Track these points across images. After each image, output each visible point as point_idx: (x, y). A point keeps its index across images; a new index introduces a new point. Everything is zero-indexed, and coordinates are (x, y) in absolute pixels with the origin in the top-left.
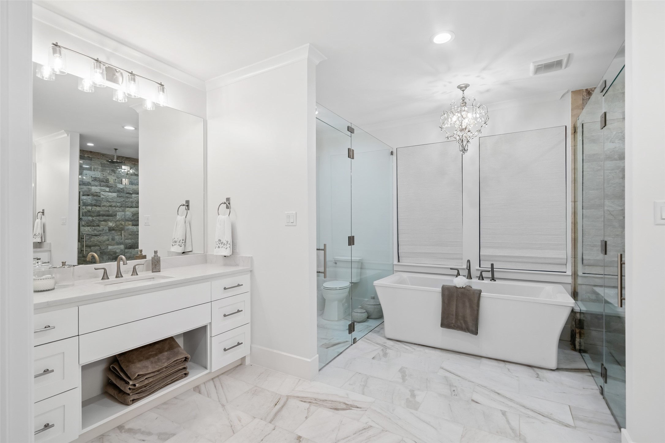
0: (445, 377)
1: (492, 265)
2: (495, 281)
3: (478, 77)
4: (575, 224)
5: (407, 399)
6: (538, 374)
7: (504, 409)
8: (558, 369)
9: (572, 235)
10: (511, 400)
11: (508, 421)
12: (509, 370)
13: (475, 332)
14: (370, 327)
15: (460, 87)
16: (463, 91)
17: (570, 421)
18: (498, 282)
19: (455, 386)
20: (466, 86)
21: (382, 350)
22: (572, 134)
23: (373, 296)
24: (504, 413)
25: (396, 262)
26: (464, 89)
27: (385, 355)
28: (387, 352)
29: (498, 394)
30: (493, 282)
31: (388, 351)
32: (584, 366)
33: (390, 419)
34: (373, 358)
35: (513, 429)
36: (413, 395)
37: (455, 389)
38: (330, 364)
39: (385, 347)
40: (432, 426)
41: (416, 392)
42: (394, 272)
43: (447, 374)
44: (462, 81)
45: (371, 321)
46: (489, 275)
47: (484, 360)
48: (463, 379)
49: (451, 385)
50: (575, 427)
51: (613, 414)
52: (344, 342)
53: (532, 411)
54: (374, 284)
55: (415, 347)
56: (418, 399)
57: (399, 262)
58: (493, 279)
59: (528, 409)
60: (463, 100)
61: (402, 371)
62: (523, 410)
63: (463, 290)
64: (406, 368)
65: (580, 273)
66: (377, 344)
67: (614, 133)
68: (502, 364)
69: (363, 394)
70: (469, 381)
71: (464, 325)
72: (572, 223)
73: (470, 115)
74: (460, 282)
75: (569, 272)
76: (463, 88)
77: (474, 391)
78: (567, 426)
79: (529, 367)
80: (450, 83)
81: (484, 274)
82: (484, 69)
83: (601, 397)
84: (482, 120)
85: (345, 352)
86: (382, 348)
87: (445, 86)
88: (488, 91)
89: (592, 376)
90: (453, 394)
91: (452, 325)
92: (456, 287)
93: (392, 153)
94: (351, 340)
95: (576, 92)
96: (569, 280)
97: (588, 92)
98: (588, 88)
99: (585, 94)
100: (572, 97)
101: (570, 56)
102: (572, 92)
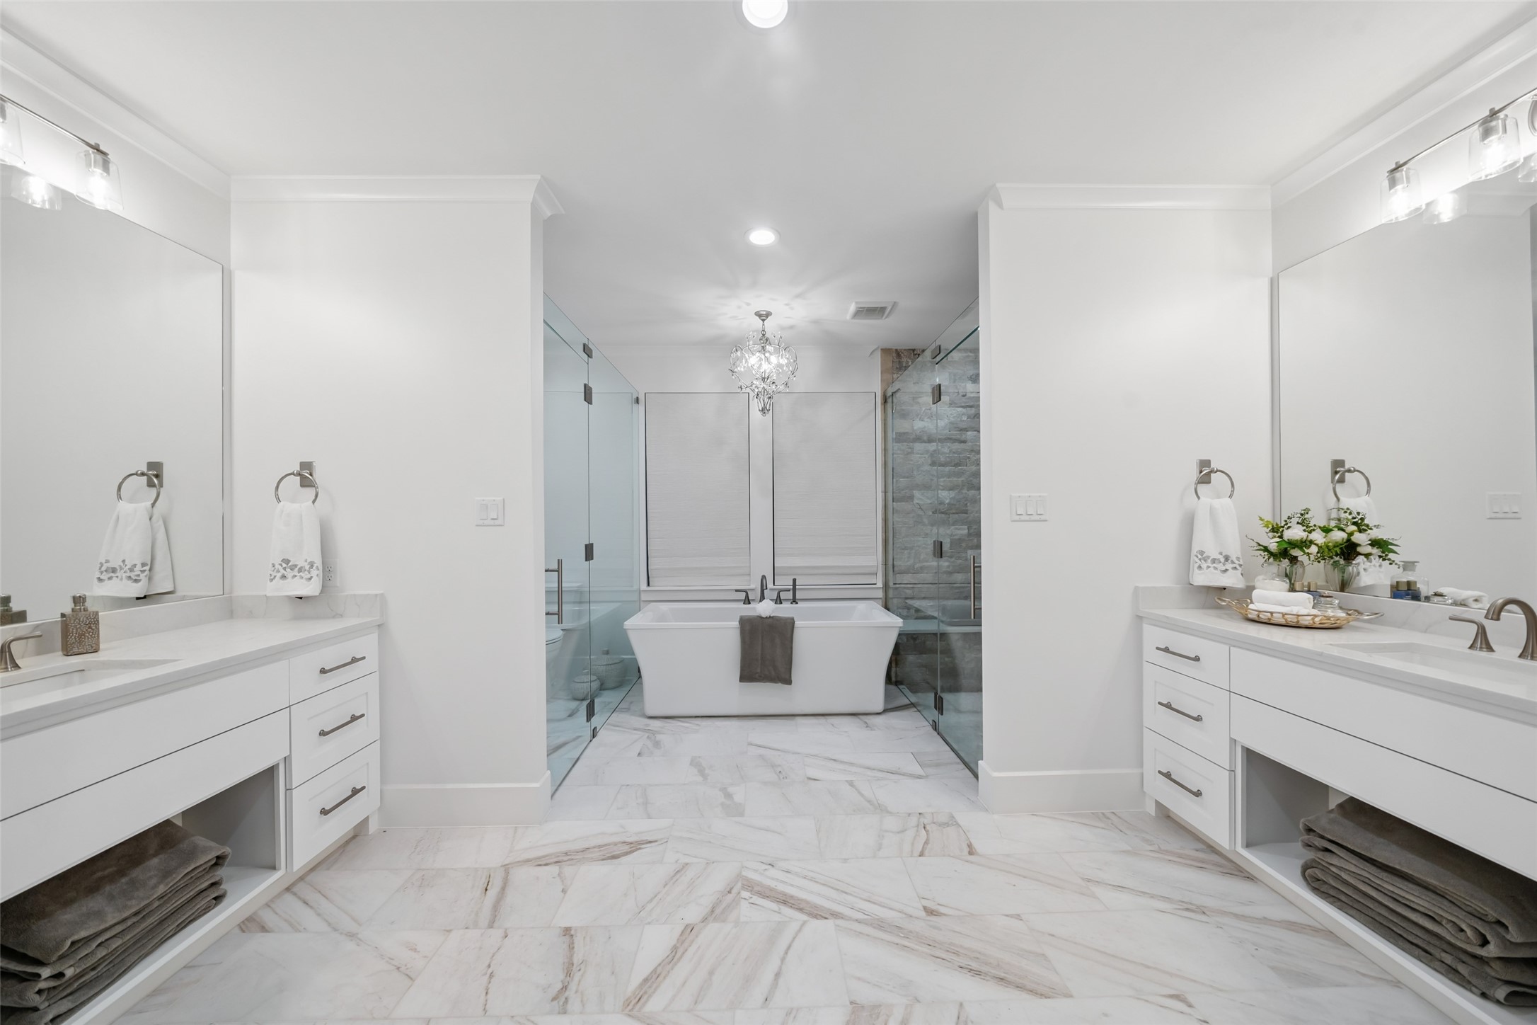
0: (760, 755)
1: (794, 580)
2: (797, 603)
3: (787, 305)
4: (885, 520)
5: (722, 804)
6: (866, 723)
7: (849, 778)
8: (885, 711)
9: (882, 536)
10: (852, 764)
11: (860, 793)
12: (833, 725)
13: (788, 681)
14: (609, 703)
15: (758, 314)
16: (763, 320)
17: (918, 770)
18: (801, 604)
19: (779, 766)
20: (768, 314)
21: (648, 737)
22: (882, 404)
23: (606, 649)
24: (851, 784)
25: (644, 586)
26: (764, 318)
27: (657, 744)
28: (657, 739)
29: (834, 760)
30: (794, 605)
31: (659, 737)
32: (907, 702)
33: (710, 842)
34: (639, 754)
35: (869, 801)
36: (729, 796)
37: (779, 769)
38: (564, 783)
39: (653, 732)
40: (774, 832)
41: (731, 790)
42: (642, 603)
43: (762, 751)
44: (763, 306)
45: (606, 693)
46: (790, 595)
47: (799, 720)
48: (785, 752)
49: (773, 766)
50: (927, 777)
51: (953, 750)
52: (574, 740)
53: (879, 770)
54: (625, 627)
55: (698, 721)
56: (738, 798)
57: (648, 585)
58: (794, 601)
59: (874, 769)
60: (764, 335)
61: (695, 763)
62: (869, 773)
63: (770, 620)
64: (699, 757)
65: (891, 584)
66: (635, 729)
67: (924, 409)
68: (822, 720)
69: (649, 817)
70: (793, 753)
71: (773, 673)
72: (882, 519)
73: (774, 359)
74: (765, 608)
75: (880, 584)
76: (763, 316)
77: (805, 765)
78: (920, 777)
79: (853, 717)
80: (748, 304)
81: (783, 595)
82: (798, 296)
83: (935, 733)
84: (789, 370)
85: (583, 756)
86: (647, 735)
87: (739, 307)
88: (792, 327)
89: (919, 711)
90: (782, 777)
91: (757, 675)
92: (761, 617)
93: (637, 401)
94: (589, 733)
95: (886, 351)
96: (880, 594)
97: (898, 353)
98: (898, 348)
99: (894, 355)
100: (881, 357)
101: (895, 304)
102: (882, 349)
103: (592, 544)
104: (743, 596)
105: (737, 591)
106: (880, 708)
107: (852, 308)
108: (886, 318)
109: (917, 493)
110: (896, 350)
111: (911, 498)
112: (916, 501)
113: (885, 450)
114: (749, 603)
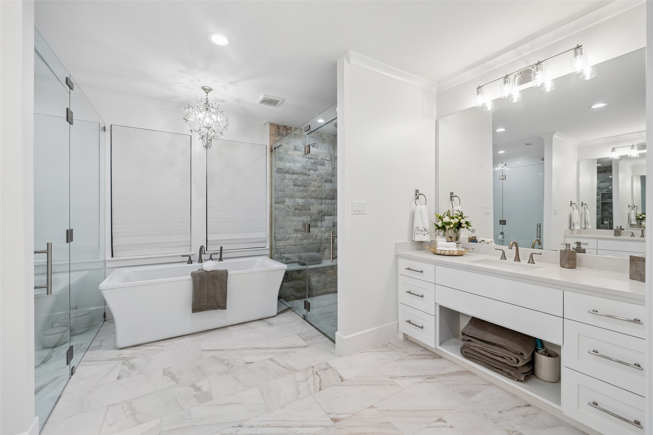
0: (212, 356)
1: (221, 248)
2: (222, 261)
3: (224, 86)
4: (271, 213)
5: (195, 396)
6: (268, 323)
7: (270, 356)
8: (278, 314)
9: (269, 221)
10: (268, 348)
11: (278, 364)
12: (251, 328)
13: (224, 308)
14: (81, 345)
15: (204, 88)
16: (207, 93)
17: (304, 343)
18: (225, 261)
19: (226, 360)
20: (210, 90)
21: (123, 363)
22: (270, 152)
23: (75, 305)
24: (272, 360)
25: (109, 257)
26: (208, 91)
27: (132, 367)
28: (131, 363)
29: (258, 348)
31: (132, 361)
32: (286, 307)
33: (193, 426)
34: (118, 378)
35: (285, 367)
36: (198, 389)
37: (227, 362)
38: (48, 422)
39: (126, 360)
40: (235, 404)
41: (198, 384)
42: (107, 270)
43: (212, 353)
44: (208, 84)
45: (75, 338)
46: (218, 256)
47: (230, 329)
48: (227, 350)
49: (222, 361)
50: (308, 346)
51: (316, 328)
52: (52, 381)
53: (284, 348)
54: (100, 288)
55: (161, 343)
56: (205, 389)
57: (112, 256)
58: (221, 259)
59: (281, 348)
60: (207, 101)
61: (166, 373)
62: (279, 351)
63: (213, 272)
64: (169, 368)
65: (274, 247)
66: (110, 360)
67: (290, 157)
68: (244, 326)
69: (140, 423)
70: (233, 350)
71: (215, 304)
72: (270, 213)
73: (214, 117)
74: (209, 266)
75: (268, 247)
76: (207, 90)
77: (242, 356)
78: (305, 347)
79: (261, 321)
80: (198, 80)
81: (213, 257)
82: (232, 83)
83: (305, 321)
84: (223, 124)
85: (64, 393)
86: (122, 362)
87: (192, 81)
89: (293, 311)
90: (230, 367)
91: (204, 307)
92: (207, 272)
93: (104, 129)
94: (68, 372)
95: (272, 125)
96: (268, 252)
97: (278, 127)
98: (278, 124)
99: (276, 127)
100: (270, 127)
101: (284, 100)
102: (270, 123)
103: (72, 230)
104: (187, 259)
105: (183, 256)
106: (275, 312)
107: (261, 97)
108: (277, 106)
109: (287, 200)
110: (277, 125)
111: (284, 202)
112: (286, 204)
113: (271, 176)
114: (192, 263)
